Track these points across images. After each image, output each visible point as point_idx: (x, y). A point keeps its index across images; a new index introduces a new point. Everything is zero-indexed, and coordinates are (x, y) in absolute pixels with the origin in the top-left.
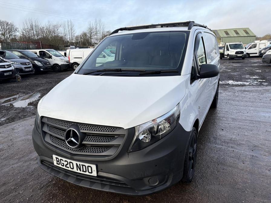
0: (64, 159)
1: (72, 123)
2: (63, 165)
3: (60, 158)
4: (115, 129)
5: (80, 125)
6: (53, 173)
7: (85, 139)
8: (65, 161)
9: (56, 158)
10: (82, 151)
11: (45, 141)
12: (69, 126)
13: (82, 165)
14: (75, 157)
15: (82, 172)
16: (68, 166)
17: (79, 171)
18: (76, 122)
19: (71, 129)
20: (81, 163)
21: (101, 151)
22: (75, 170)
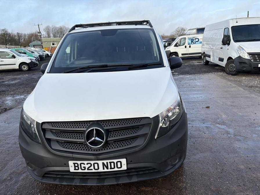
0: (86, 162)
1: (91, 123)
2: (84, 168)
3: (79, 162)
4: (140, 120)
5: (101, 123)
6: (64, 182)
7: (109, 136)
8: (87, 164)
9: (73, 163)
10: (107, 149)
11: (52, 149)
12: (87, 127)
13: (110, 162)
14: (101, 157)
15: (109, 170)
16: (92, 168)
17: (106, 170)
18: (96, 121)
19: (94, 129)
20: (109, 161)
21: (128, 143)
22: (101, 170)
